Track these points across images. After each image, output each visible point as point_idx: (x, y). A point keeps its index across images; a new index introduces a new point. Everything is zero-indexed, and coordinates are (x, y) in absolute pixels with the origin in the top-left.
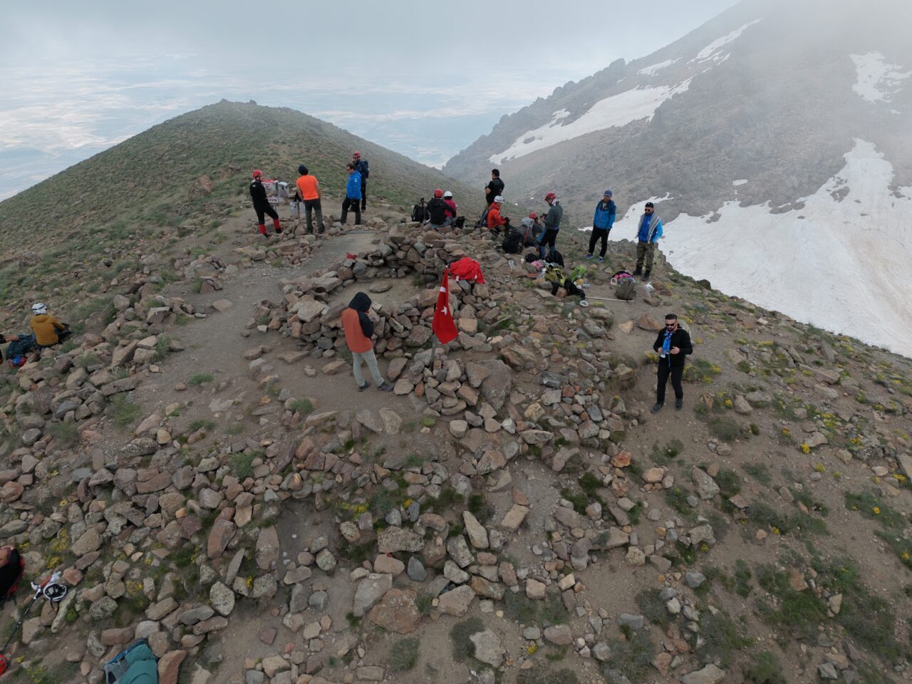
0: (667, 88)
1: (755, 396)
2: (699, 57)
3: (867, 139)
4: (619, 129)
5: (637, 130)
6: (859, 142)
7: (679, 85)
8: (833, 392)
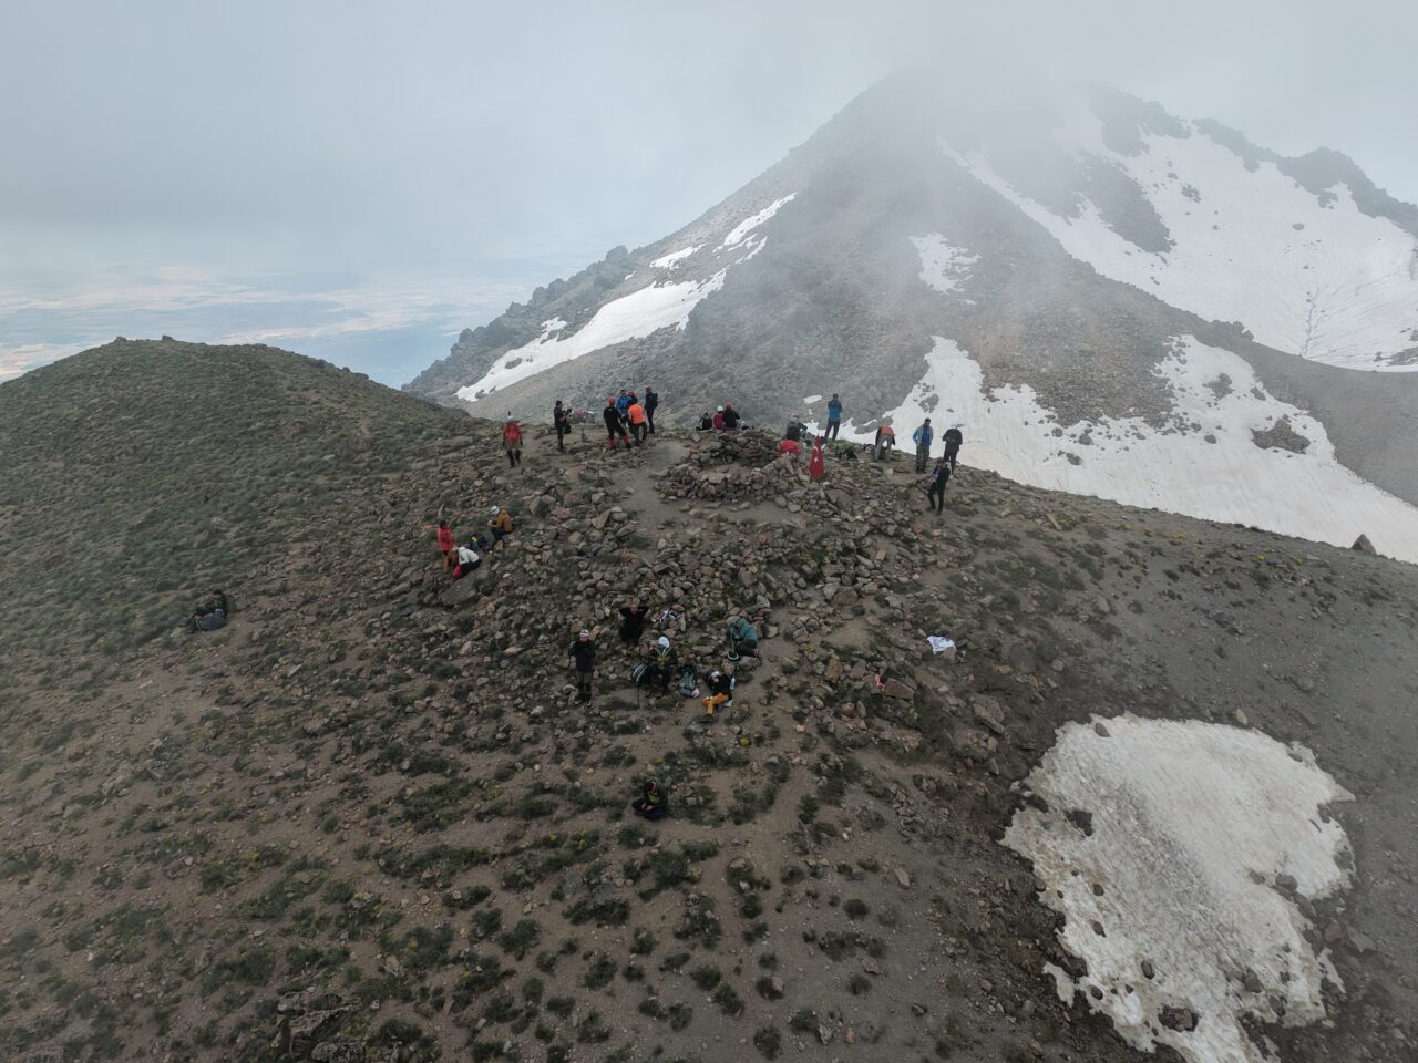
0: (693, 285)
1: (971, 496)
2: (727, 243)
3: (947, 336)
4: (642, 342)
5: (668, 342)
6: (938, 340)
7: (709, 280)
8: (1008, 492)
